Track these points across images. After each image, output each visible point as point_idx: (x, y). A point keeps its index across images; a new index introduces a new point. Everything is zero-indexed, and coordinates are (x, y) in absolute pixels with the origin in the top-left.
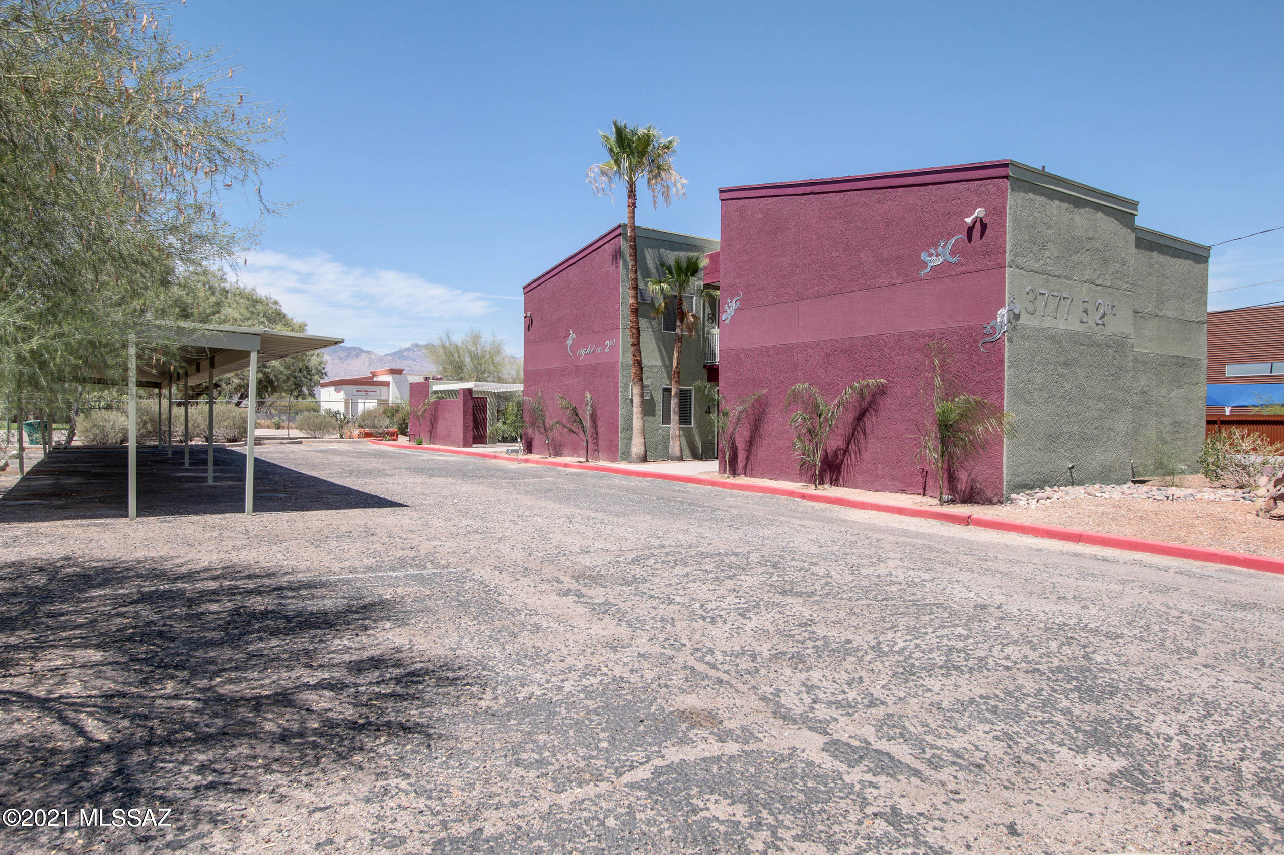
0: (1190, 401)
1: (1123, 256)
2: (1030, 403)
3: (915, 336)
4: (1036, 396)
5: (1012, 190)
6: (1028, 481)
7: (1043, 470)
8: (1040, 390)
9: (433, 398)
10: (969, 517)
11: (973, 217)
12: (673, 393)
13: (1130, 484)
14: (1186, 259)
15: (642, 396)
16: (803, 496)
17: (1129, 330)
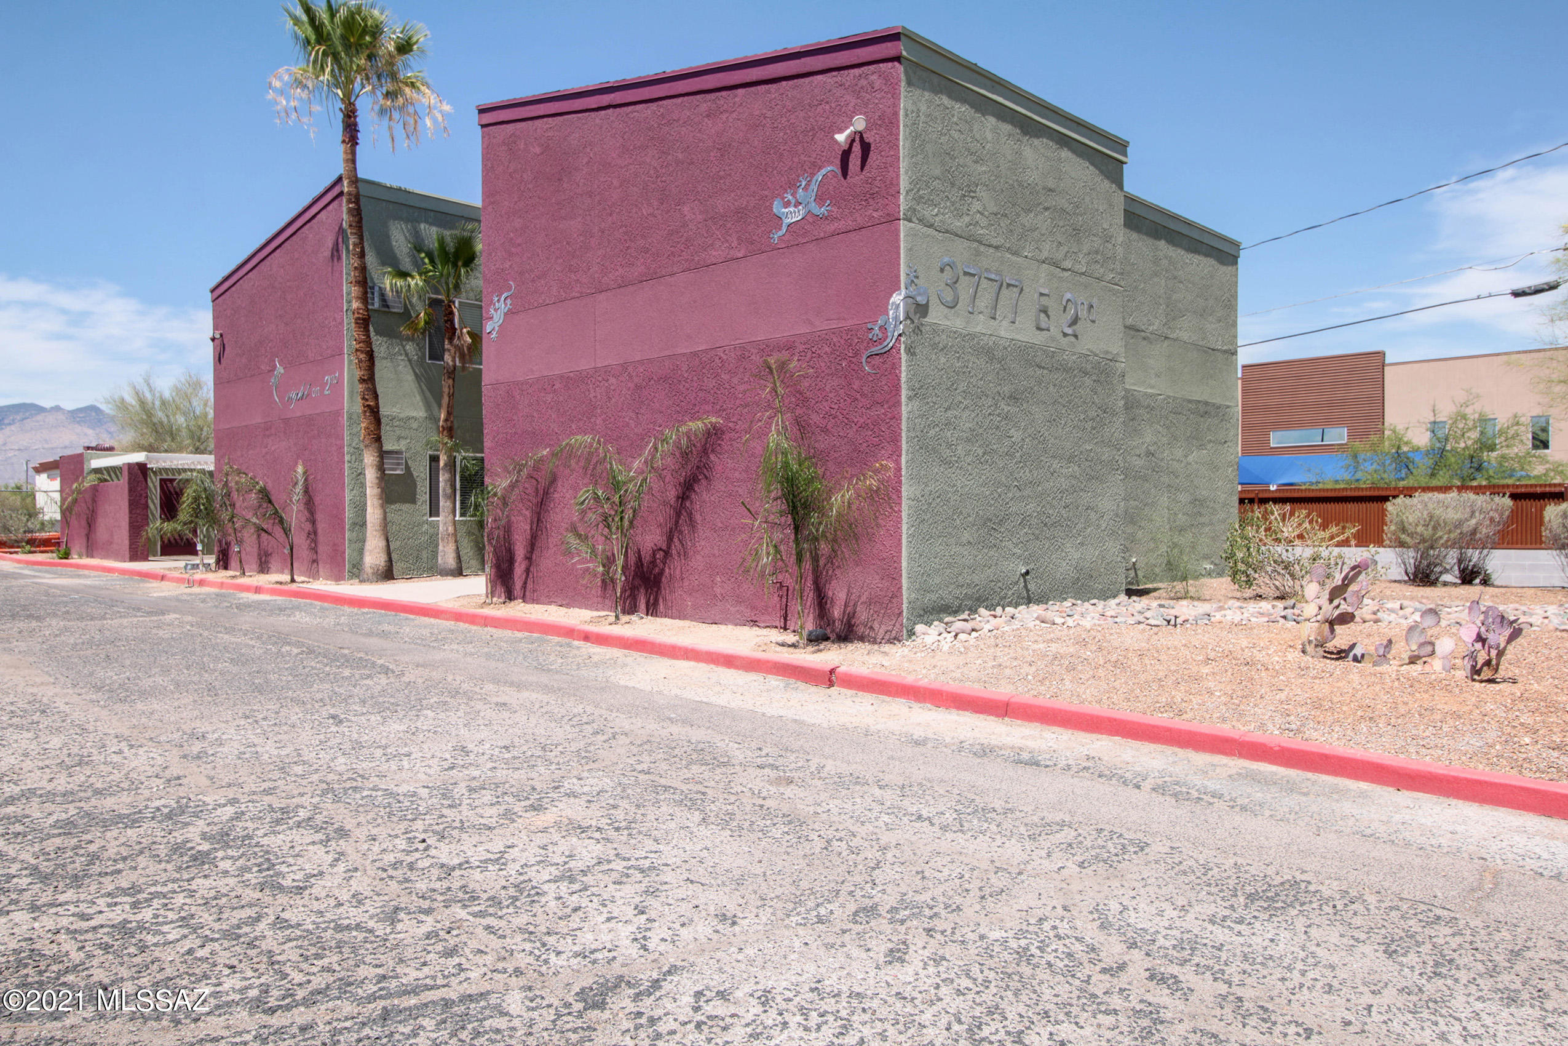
0: (1216, 468)
1: (1105, 226)
2: (948, 463)
3: (767, 348)
4: (960, 451)
5: (909, 83)
6: (949, 599)
7: (976, 579)
8: (968, 440)
9: (90, 481)
10: (832, 671)
11: (848, 132)
12: (442, 464)
13: (1123, 597)
14: (1206, 255)
15: (381, 468)
16: (587, 637)
17: (1116, 347)
